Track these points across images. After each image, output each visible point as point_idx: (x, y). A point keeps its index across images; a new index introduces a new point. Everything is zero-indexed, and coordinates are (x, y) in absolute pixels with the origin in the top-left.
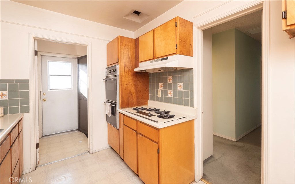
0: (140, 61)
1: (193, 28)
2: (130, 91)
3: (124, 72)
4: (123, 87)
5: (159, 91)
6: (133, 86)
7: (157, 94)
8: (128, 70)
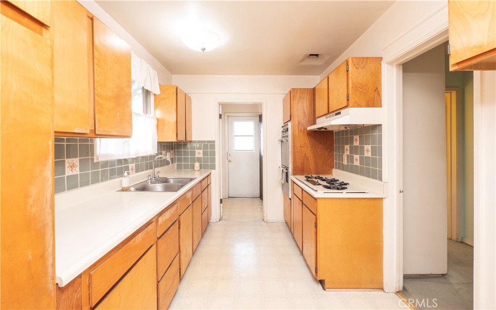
0: (317, 116)
1: (381, 65)
2: (305, 155)
3: (297, 131)
4: (296, 150)
5: (345, 158)
6: (310, 149)
7: (342, 161)
8: (302, 129)
